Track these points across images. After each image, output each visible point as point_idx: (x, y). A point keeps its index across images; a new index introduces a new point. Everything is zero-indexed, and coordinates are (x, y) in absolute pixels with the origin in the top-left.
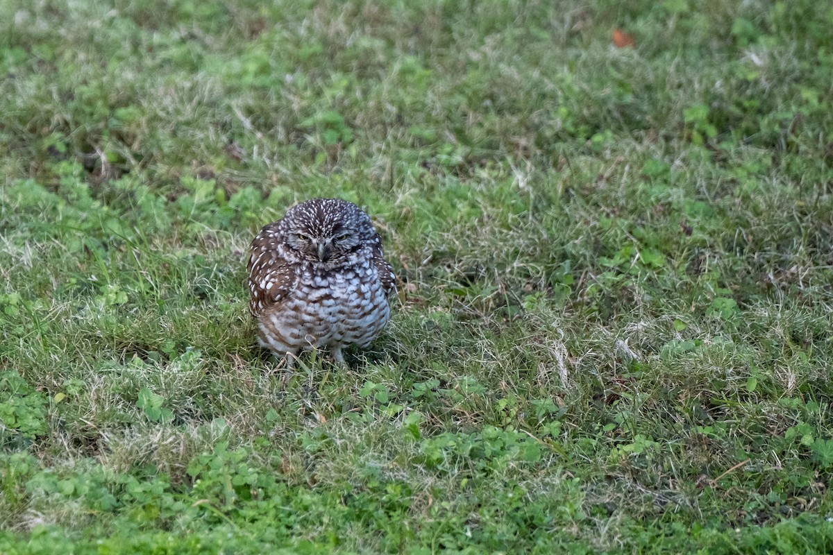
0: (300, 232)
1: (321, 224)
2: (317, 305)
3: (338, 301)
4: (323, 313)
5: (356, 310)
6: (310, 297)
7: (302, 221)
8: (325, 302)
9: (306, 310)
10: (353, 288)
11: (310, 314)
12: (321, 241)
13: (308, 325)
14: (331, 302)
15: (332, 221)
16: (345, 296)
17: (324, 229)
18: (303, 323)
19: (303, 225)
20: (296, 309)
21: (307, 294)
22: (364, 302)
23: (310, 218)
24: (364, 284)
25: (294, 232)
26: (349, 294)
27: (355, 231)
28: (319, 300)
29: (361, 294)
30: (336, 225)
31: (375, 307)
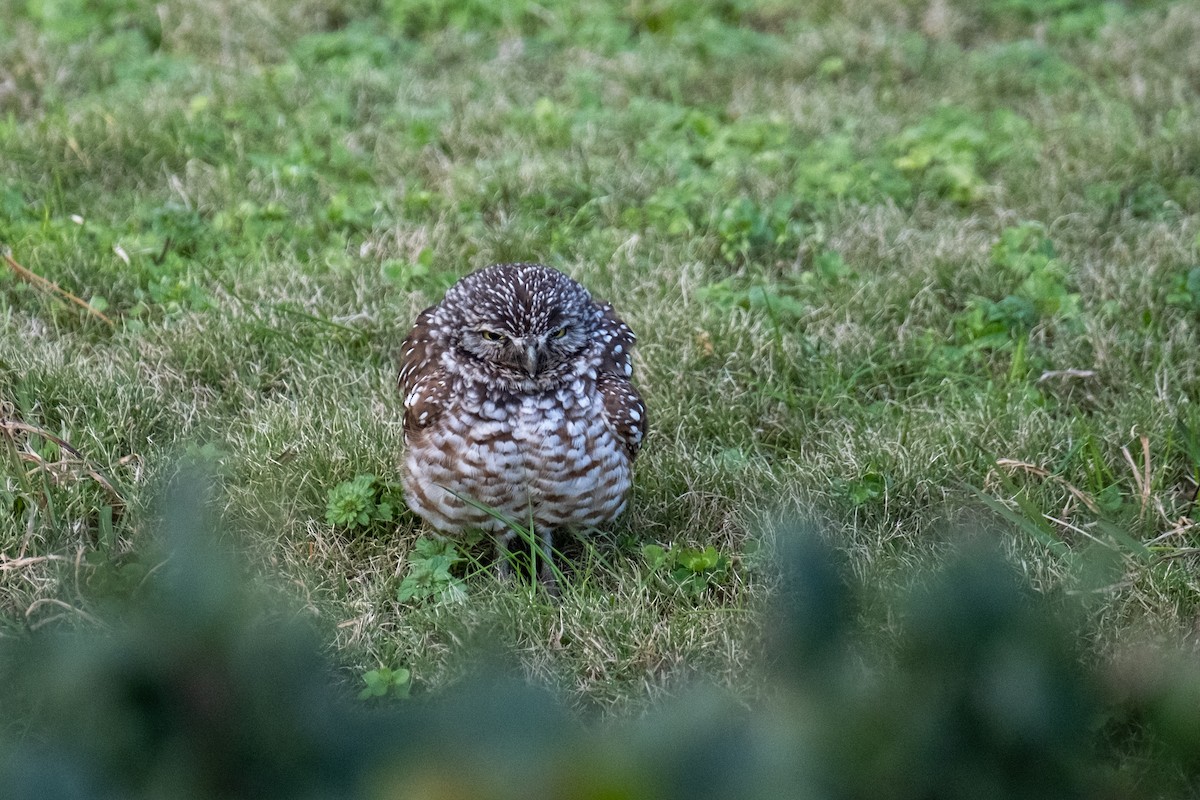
0: (486, 327)
1: (528, 311)
2: (485, 448)
3: (522, 447)
4: (493, 463)
5: (555, 465)
6: (473, 433)
7: (490, 309)
8: (499, 445)
9: (464, 455)
10: (549, 425)
11: (471, 463)
12: (530, 341)
13: (469, 482)
14: (509, 445)
15: (544, 304)
16: (534, 439)
17: (534, 320)
18: (460, 477)
19: (493, 316)
20: (446, 447)
21: (469, 428)
22: (572, 454)
23: (505, 303)
24: (574, 421)
25: (475, 329)
26: (541, 436)
27: (580, 320)
28: (489, 441)
29: (565, 438)
30: (552, 311)
31: (594, 464)
